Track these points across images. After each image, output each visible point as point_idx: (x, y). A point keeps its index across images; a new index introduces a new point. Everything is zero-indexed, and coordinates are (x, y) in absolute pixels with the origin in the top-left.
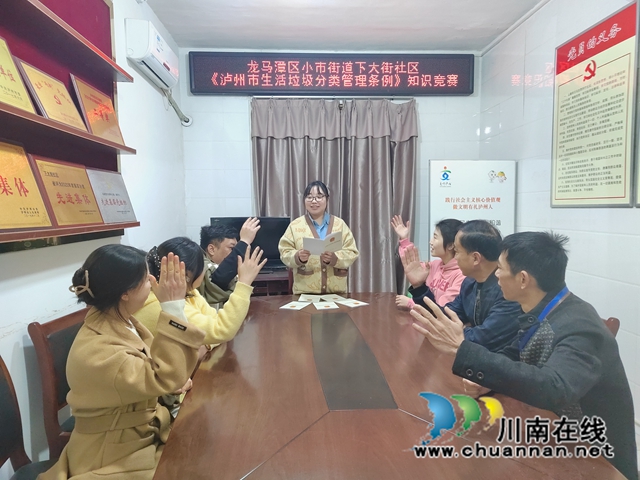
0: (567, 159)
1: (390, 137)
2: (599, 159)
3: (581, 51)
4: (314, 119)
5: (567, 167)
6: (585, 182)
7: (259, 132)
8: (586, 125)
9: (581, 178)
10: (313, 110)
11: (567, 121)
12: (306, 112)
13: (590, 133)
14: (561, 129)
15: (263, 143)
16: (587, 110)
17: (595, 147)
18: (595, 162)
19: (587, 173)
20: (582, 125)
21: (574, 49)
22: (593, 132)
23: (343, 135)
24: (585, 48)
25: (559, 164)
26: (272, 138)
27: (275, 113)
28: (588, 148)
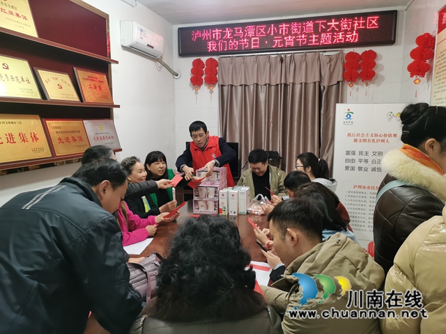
1: (320, 82)
4: (262, 69)
7: (223, 81)
10: (262, 64)
15: (225, 89)
23: (283, 82)
26: (232, 85)
27: (235, 67)
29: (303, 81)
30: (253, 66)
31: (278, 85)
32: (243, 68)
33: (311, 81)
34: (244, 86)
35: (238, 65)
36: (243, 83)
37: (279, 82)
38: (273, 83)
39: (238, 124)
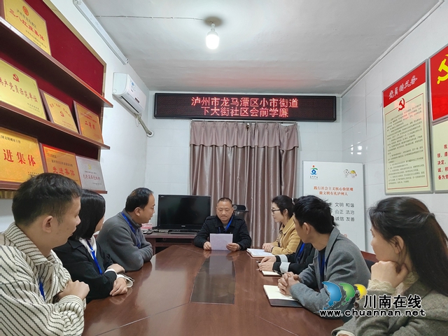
0: (392, 162)
1: (279, 147)
2: (411, 161)
3: (396, 93)
4: (230, 134)
5: (393, 166)
6: (404, 177)
7: (195, 141)
8: (402, 139)
9: (401, 174)
10: (230, 129)
11: (391, 136)
12: (225, 130)
14: (388, 142)
15: (197, 148)
16: (401, 129)
17: (409, 153)
18: (408, 163)
19: (405, 171)
20: (400, 139)
21: (392, 91)
22: (406, 143)
23: (249, 145)
24: (398, 91)
25: (388, 165)
26: (203, 145)
27: (206, 130)
28: (404, 154)
29: (266, 145)
30: (223, 130)
31: (244, 147)
32: (214, 131)
33: (272, 145)
34: (214, 147)
35: (209, 129)
36: (214, 144)
37: (245, 145)
38: (240, 146)
39: (207, 180)
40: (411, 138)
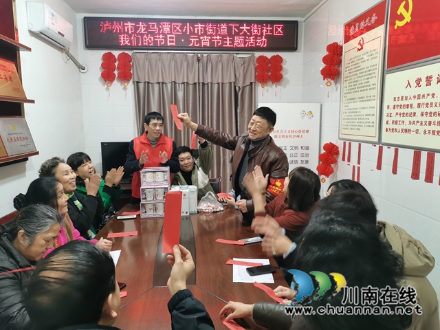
0: (347, 106)
1: (235, 83)
2: (363, 108)
4: (179, 68)
5: (347, 111)
6: (356, 124)
7: (138, 78)
9: (354, 121)
10: (179, 62)
11: (348, 79)
12: (173, 64)
13: (359, 90)
15: (141, 86)
17: (362, 100)
18: (361, 110)
19: (357, 118)
20: (355, 83)
22: (361, 89)
25: (344, 109)
26: (149, 83)
27: (150, 64)
28: (358, 100)
29: (220, 81)
30: (170, 64)
31: (195, 84)
32: (160, 65)
33: (226, 81)
34: (162, 84)
35: (154, 62)
36: (161, 80)
37: (196, 81)
38: (191, 82)
40: (366, 84)
